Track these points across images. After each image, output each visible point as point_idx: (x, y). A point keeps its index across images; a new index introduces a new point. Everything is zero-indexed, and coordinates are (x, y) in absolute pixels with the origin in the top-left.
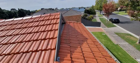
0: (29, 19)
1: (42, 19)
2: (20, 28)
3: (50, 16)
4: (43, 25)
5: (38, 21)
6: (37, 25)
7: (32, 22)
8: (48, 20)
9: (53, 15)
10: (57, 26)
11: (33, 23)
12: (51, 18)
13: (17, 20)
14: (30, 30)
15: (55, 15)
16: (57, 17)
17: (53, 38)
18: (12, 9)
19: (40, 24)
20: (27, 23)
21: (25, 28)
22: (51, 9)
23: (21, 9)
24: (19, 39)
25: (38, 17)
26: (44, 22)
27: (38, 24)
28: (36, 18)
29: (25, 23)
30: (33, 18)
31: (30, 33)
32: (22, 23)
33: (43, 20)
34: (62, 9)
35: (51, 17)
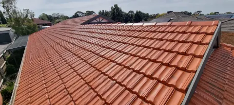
0: (150, 26)
1: (172, 29)
2: (136, 37)
3: (190, 26)
4: (172, 41)
5: (163, 32)
6: (160, 37)
7: (154, 32)
8: (184, 33)
9: (197, 26)
10: (203, 50)
11: (155, 34)
12: (190, 30)
13: (136, 26)
14: (149, 43)
15: (203, 26)
16: (207, 29)
17: (184, 70)
18: (129, 12)
19: (166, 38)
20: (147, 31)
21: (144, 38)
22: (185, 13)
23: (140, 12)
24: (132, 51)
25: (165, 26)
26: (174, 35)
27: (163, 37)
28: (162, 26)
29: (144, 31)
30: (157, 26)
31: (148, 47)
32: (140, 31)
33: (173, 32)
34: (215, 13)
35: (191, 28)
